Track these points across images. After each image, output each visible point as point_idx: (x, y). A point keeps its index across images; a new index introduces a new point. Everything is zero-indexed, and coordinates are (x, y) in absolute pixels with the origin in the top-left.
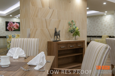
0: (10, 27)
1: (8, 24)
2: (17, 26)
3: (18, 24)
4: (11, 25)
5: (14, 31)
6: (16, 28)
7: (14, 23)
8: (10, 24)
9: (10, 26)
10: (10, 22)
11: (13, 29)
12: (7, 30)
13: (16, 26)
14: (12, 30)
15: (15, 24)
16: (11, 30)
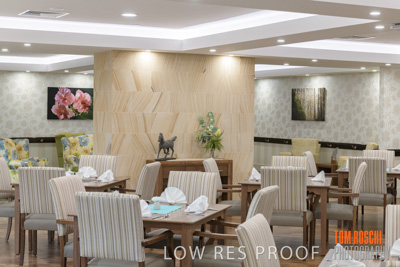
0: (60, 107)
1: (56, 98)
2: (83, 103)
3: (87, 97)
4: (65, 99)
5: (73, 118)
6: (81, 110)
7: (74, 91)
8: (61, 97)
9: (61, 103)
10: (63, 89)
11: (71, 114)
12: (51, 116)
13: (79, 102)
14: (69, 116)
15: (78, 94)
16: (66, 118)
